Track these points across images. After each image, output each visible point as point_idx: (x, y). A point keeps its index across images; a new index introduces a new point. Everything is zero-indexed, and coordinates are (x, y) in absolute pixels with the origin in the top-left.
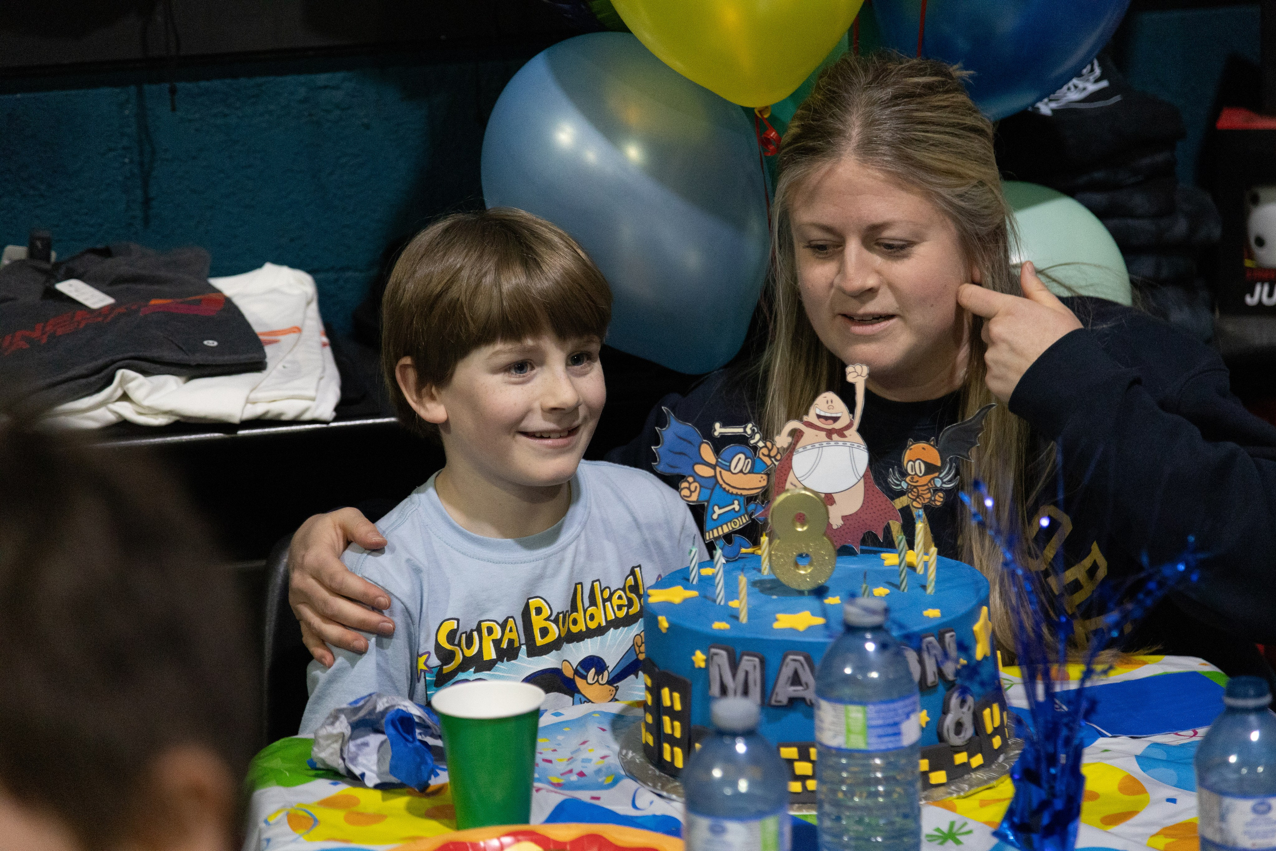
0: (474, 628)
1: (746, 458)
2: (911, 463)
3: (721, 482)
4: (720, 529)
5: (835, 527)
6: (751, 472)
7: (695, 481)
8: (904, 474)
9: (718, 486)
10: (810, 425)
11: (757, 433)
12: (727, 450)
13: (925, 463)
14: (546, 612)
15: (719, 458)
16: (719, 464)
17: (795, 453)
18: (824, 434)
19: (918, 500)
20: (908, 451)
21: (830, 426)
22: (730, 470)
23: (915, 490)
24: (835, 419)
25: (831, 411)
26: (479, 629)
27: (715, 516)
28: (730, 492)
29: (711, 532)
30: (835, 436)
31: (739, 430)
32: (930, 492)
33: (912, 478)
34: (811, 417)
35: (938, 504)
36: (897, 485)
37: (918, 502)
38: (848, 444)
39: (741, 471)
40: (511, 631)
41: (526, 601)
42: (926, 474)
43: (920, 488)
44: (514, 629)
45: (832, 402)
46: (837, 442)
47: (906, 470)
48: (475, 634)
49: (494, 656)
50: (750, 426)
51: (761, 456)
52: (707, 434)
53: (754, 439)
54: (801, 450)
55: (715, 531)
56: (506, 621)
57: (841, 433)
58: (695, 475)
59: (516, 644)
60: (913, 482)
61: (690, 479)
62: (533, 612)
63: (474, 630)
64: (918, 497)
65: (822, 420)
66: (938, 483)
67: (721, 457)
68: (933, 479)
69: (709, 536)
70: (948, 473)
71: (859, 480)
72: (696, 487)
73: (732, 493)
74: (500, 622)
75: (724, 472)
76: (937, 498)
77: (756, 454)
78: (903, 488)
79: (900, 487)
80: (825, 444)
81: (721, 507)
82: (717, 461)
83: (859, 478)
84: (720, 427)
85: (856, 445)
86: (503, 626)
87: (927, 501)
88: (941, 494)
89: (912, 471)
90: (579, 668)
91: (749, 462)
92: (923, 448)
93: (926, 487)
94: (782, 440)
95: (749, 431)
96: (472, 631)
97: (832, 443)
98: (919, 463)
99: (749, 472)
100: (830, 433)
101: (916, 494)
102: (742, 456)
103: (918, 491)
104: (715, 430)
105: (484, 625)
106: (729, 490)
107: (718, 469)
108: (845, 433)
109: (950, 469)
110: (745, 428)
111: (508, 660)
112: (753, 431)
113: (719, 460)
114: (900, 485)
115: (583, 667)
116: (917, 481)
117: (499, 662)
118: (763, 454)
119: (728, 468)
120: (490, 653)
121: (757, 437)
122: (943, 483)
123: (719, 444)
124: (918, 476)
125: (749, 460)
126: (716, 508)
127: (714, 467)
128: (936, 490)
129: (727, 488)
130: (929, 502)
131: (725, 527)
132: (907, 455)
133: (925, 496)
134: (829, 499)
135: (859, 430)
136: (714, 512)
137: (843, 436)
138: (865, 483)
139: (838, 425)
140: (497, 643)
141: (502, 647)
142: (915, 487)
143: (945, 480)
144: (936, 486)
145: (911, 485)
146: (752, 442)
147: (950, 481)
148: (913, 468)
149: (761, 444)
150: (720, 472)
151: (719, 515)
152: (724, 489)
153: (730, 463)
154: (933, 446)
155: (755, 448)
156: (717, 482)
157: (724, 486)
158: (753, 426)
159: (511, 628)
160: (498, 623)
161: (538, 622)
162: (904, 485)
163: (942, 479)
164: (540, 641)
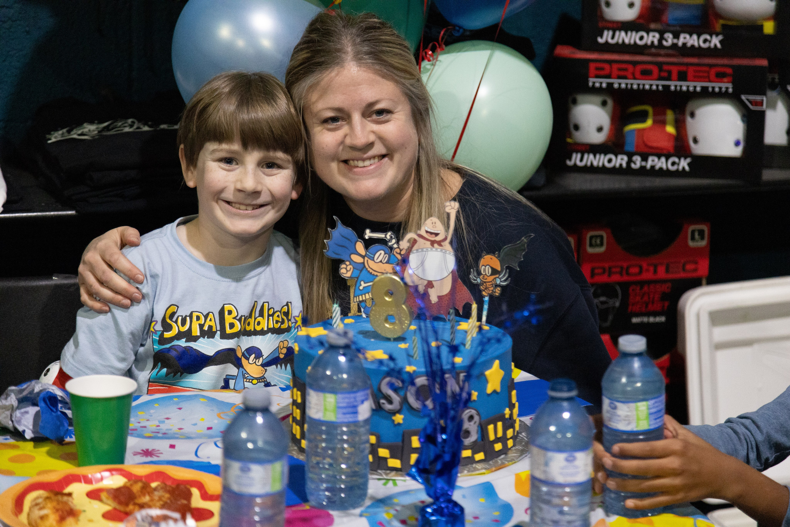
0: (188, 315)
1: (385, 254)
2: (483, 267)
3: (367, 266)
4: (364, 296)
5: (433, 302)
6: (387, 263)
7: (350, 264)
8: (479, 273)
9: (365, 269)
10: (421, 236)
11: (394, 238)
12: (373, 248)
13: (492, 268)
14: (234, 314)
15: (368, 251)
16: (367, 255)
17: (411, 253)
18: (429, 243)
19: (486, 290)
20: (482, 259)
21: (433, 238)
22: (373, 260)
23: (484, 284)
24: (437, 234)
25: (434, 229)
26: (191, 316)
27: (361, 288)
28: (373, 273)
29: (358, 297)
30: (436, 245)
31: (381, 235)
32: (493, 286)
33: (484, 277)
34: (422, 232)
35: (497, 294)
36: (475, 280)
37: (486, 292)
38: (444, 251)
39: (381, 261)
40: (211, 320)
41: (222, 305)
42: (492, 275)
43: (488, 284)
44: (213, 319)
45: (435, 223)
46: (437, 249)
47: (481, 271)
48: (188, 318)
49: (198, 334)
50: (389, 234)
51: (395, 253)
52: (361, 236)
53: (391, 242)
54: (415, 251)
55: (360, 297)
56: (208, 314)
57: (439, 243)
58: (351, 261)
59: (214, 329)
60: (484, 279)
61: (348, 263)
62: (226, 313)
63: (188, 316)
64: (486, 289)
65: (429, 234)
66: (498, 282)
67: (369, 251)
68: (495, 278)
69: (356, 300)
70: (504, 276)
71: (449, 274)
72: (351, 268)
73: (374, 275)
74: (204, 315)
75: (369, 261)
76: (497, 290)
77: (391, 252)
78: (478, 282)
79: (476, 282)
80: (429, 249)
81: (366, 282)
82: (366, 254)
83: (449, 273)
84: (370, 233)
85: (448, 252)
86: (206, 317)
87: (491, 292)
88: (499, 289)
89: (484, 272)
90: (245, 352)
91: (386, 256)
92: (491, 259)
93: (491, 283)
94: (404, 244)
95: (388, 237)
96: (186, 316)
97: (434, 249)
98: (488, 268)
99: (386, 263)
100: (433, 243)
101: (485, 287)
102: (382, 252)
103: (486, 285)
104: (366, 234)
105: (195, 315)
106: (372, 273)
107: (366, 259)
108: (442, 243)
109: (505, 273)
110: (386, 235)
111: (208, 338)
112: (391, 237)
113: (368, 253)
114: (476, 280)
115: (247, 353)
116: (486, 279)
117: (201, 338)
118: (397, 253)
119: (372, 258)
120: (196, 331)
121: (394, 241)
122: (501, 282)
123: (368, 243)
124: (487, 276)
125: (387, 255)
126: (362, 283)
127: (363, 257)
128: (497, 286)
129: (371, 271)
130: (492, 293)
131: (367, 295)
132: (482, 262)
133: (490, 289)
134: (430, 284)
135: (451, 243)
136: (361, 285)
137: (441, 245)
138: (453, 276)
139: (438, 238)
140: (201, 326)
141: (204, 329)
142: (485, 282)
143: (502, 280)
144: (496, 283)
145: (483, 281)
146: (390, 244)
147: (505, 281)
148: (485, 270)
149: (395, 246)
150: (367, 261)
151: (364, 287)
152: (369, 271)
153: (374, 255)
154: (497, 257)
155: (391, 248)
156: (365, 266)
157: (369, 269)
158: (392, 234)
159: (211, 319)
160: (203, 315)
161: (228, 319)
162: (479, 280)
163: (500, 279)
164: (228, 331)
